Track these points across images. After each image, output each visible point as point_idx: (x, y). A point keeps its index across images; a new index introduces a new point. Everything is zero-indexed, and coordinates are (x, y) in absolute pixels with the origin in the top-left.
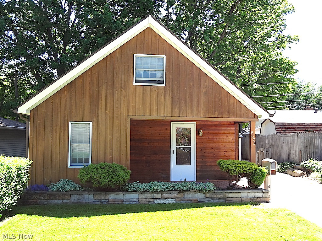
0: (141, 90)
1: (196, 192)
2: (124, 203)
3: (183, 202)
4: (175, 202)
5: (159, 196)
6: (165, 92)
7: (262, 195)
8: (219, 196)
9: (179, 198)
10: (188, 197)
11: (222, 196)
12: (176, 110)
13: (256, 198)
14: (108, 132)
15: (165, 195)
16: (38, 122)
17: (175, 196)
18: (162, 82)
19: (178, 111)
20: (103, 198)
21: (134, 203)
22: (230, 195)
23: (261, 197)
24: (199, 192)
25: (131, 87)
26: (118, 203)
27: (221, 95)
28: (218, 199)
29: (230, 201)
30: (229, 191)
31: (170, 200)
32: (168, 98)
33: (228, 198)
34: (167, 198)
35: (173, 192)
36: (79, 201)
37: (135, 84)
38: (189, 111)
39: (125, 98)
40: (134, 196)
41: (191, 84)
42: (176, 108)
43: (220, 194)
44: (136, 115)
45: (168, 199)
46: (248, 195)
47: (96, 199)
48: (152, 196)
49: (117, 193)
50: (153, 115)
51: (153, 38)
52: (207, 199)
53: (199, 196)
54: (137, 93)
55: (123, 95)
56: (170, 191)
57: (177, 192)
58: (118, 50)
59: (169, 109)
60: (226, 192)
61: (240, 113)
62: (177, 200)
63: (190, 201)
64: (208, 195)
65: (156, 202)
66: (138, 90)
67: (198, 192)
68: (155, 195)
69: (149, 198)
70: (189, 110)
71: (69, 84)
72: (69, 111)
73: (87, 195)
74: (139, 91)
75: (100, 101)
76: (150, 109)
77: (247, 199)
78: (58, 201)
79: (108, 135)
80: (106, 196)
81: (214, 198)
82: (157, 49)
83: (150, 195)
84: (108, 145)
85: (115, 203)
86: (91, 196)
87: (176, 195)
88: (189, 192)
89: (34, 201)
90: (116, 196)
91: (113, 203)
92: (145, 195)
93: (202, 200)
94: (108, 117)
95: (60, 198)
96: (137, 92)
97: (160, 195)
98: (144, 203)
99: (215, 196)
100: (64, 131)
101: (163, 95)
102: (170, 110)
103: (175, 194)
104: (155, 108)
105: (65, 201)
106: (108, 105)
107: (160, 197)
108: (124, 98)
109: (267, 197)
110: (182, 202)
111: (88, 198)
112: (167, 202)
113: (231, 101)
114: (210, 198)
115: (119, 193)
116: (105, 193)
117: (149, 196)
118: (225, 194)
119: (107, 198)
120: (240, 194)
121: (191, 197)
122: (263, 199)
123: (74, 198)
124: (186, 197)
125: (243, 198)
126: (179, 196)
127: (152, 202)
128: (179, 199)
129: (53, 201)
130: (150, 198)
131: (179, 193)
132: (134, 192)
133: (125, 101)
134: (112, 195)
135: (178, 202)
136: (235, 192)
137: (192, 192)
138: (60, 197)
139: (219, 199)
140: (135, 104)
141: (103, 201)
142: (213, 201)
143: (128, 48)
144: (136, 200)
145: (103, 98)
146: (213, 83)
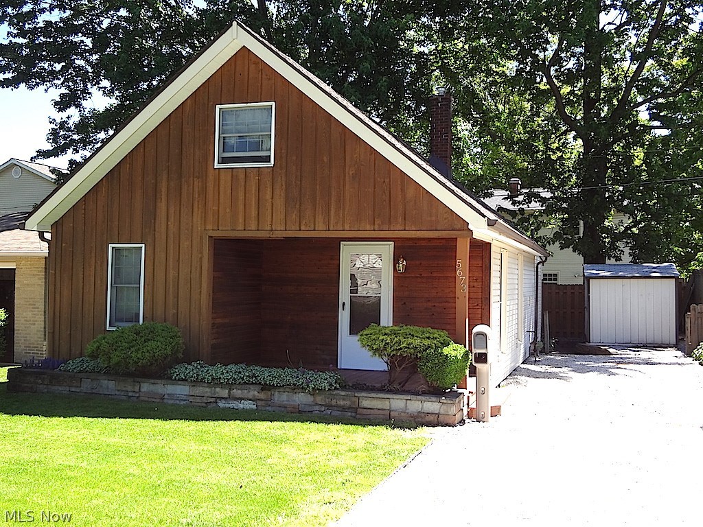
0: (229, 178)
1: (295, 391)
2: (165, 401)
3: (269, 408)
4: (254, 407)
5: (225, 393)
6: (273, 179)
7: (438, 407)
8: (341, 403)
9: (262, 400)
10: (281, 399)
11: (348, 403)
12: (294, 216)
13: (423, 415)
14: (171, 263)
15: (237, 392)
16: (64, 245)
17: (254, 395)
18: (267, 159)
19: (298, 220)
20: (129, 388)
21: (182, 403)
22: (365, 403)
23: (437, 412)
24: (300, 390)
25: (211, 172)
26: (154, 400)
27: (388, 180)
28: (341, 409)
29: (365, 417)
30: (364, 394)
31: (246, 402)
32: (277, 192)
33: (361, 410)
34: (241, 399)
35: (251, 386)
36: (94, 391)
37: (217, 166)
38: (320, 218)
39: (201, 195)
40: (181, 390)
41: (326, 159)
42: (295, 212)
43: (343, 399)
44: (220, 228)
45: (243, 401)
46: (406, 406)
47: (118, 391)
48: (213, 392)
49: (152, 381)
50: (250, 229)
51: (252, 67)
52: (317, 408)
53: (301, 399)
54: (221, 185)
55: (196, 189)
56: (247, 384)
57: (258, 387)
58: (189, 101)
59: (279, 215)
60: (356, 395)
61: (429, 219)
62: (260, 403)
63: (283, 409)
64: (319, 399)
65: (221, 404)
66: (222, 177)
67: (298, 391)
68: (218, 389)
69: (206, 395)
70: (320, 216)
71: (110, 174)
72: (109, 223)
73: (106, 382)
74: (226, 180)
75: (159, 204)
76: (245, 216)
77: (403, 414)
78: (62, 389)
79: (171, 271)
80: (134, 385)
81: (332, 406)
82: (260, 91)
83: (207, 390)
84: (171, 289)
85: (150, 400)
86: (112, 384)
87: (256, 393)
88: (281, 390)
89: (28, 385)
90: (152, 387)
91: (147, 399)
92: (200, 390)
93: (307, 409)
94: (172, 235)
95: (65, 384)
96: (222, 182)
97: (227, 391)
98: (199, 404)
99: (334, 402)
100: (102, 263)
101: (269, 185)
102: (283, 216)
103: (254, 392)
104: (254, 213)
105: (73, 389)
106: (172, 211)
107: (226, 396)
108: (199, 195)
109: (450, 413)
110: (267, 408)
111: (108, 388)
112: (242, 406)
113: (411, 193)
114: (323, 405)
115: (156, 381)
116: (132, 380)
117: (207, 392)
118: (354, 399)
119: (137, 389)
120: (387, 402)
121: (286, 401)
122: (441, 418)
123: (86, 385)
124: (276, 399)
125: (395, 411)
126: (262, 396)
127: (214, 405)
128: (263, 402)
129: (56, 388)
130: (209, 395)
131: (262, 389)
132: (180, 382)
133: (200, 202)
134: (145, 384)
135: (259, 408)
136: (377, 396)
137: (287, 390)
138: (66, 382)
139: (343, 409)
140: (219, 207)
141: (130, 394)
142: (329, 412)
143: (207, 94)
144: (185, 398)
145: (163, 197)
146: (371, 154)
